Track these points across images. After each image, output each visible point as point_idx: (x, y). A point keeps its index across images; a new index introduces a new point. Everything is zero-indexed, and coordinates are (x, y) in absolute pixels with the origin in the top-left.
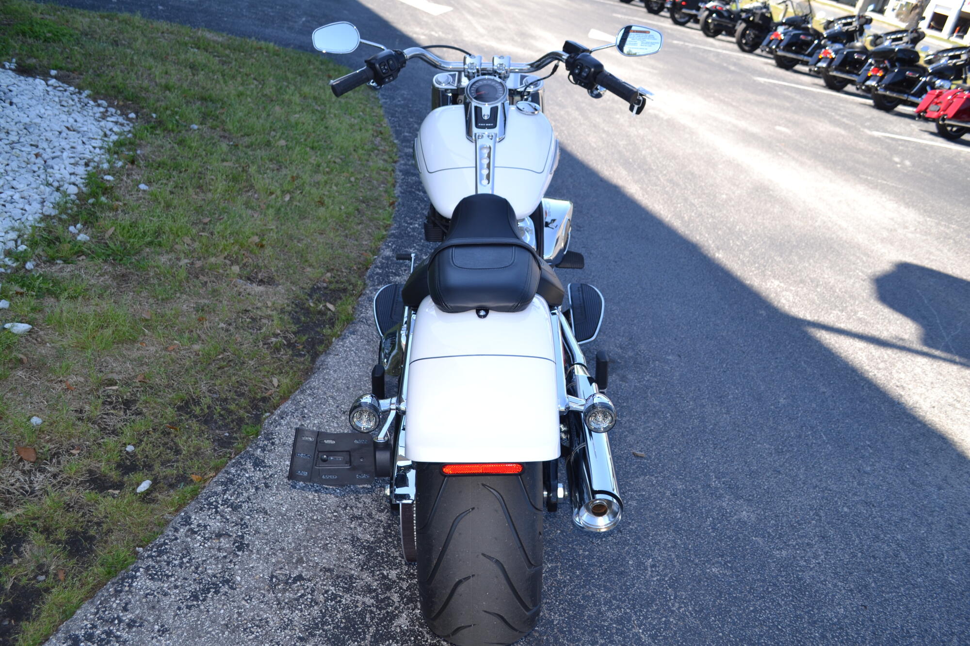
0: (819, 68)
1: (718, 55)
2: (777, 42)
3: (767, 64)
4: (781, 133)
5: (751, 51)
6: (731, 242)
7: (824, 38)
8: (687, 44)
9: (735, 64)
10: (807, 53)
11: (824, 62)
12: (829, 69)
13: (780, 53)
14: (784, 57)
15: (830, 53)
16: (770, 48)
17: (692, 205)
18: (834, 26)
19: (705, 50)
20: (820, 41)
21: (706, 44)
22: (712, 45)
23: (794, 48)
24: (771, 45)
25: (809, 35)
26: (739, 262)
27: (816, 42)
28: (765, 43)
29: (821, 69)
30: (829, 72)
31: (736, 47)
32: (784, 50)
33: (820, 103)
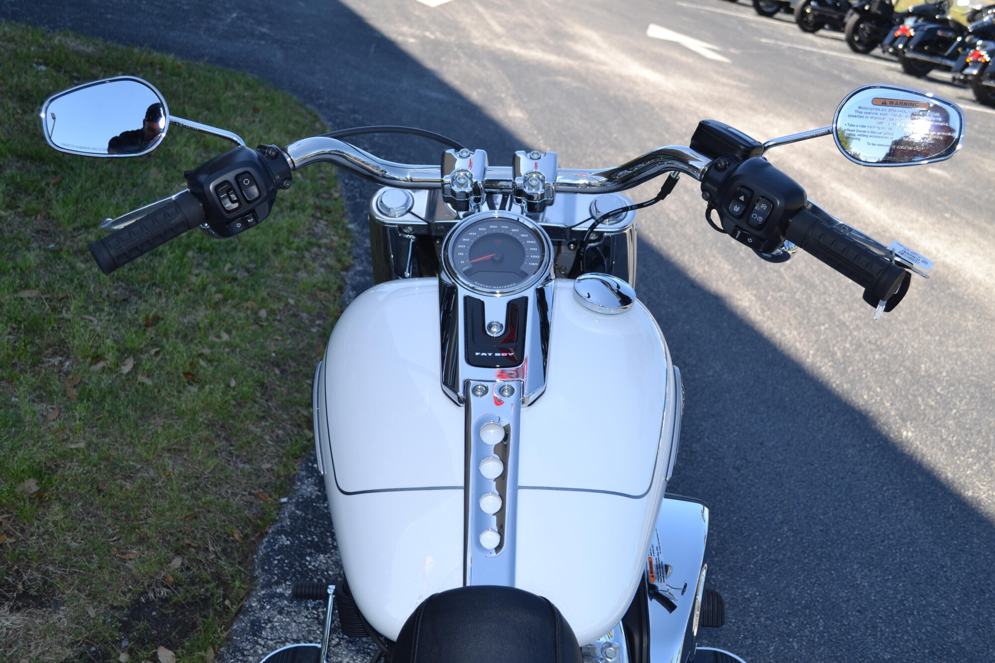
0: (966, 76)
1: (823, 57)
2: (905, 40)
3: (890, 69)
4: (939, 179)
5: (866, 52)
6: (920, 399)
7: (969, 34)
8: (780, 43)
9: (849, 71)
10: (946, 54)
11: (974, 67)
12: (982, 78)
13: (909, 55)
14: (915, 60)
15: (981, 56)
16: (896, 49)
17: (842, 324)
18: (982, 17)
19: (806, 52)
20: (964, 38)
21: (805, 42)
22: (813, 44)
23: (926, 48)
24: (896, 43)
25: (950, 30)
26: (943, 445)
27: (959, 39)
28: (887, 41)
29: (970, 78)
30: (981, 81)
31: (845, 46)
32: (915, 50)
33: (976, 127)
